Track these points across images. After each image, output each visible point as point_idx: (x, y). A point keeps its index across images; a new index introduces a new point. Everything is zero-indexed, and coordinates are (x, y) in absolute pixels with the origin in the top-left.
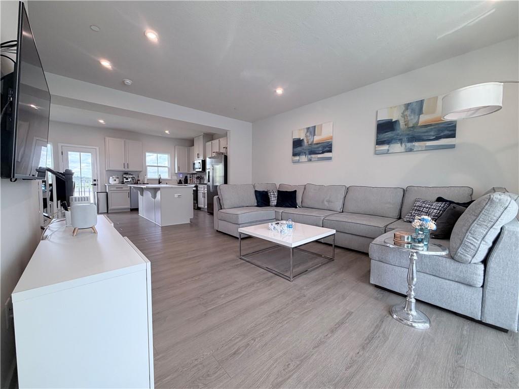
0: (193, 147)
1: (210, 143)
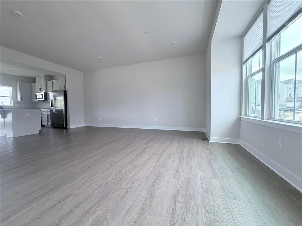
1: (51, 82)
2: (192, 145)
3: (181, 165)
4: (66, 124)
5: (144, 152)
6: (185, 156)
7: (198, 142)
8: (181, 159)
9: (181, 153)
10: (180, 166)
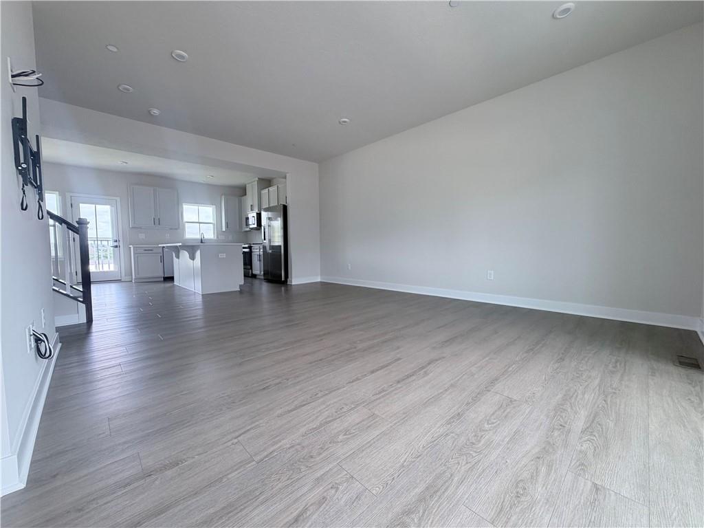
0: (244, 197)
1: (266, 191)
2: (621, 379)
3: (550, 467)
4: (287, 276)
5: (422, 372)
6: (579, 424)
7: (653, 372)
8: (556, 433)
9: (559, 409)
10: (543, 469)
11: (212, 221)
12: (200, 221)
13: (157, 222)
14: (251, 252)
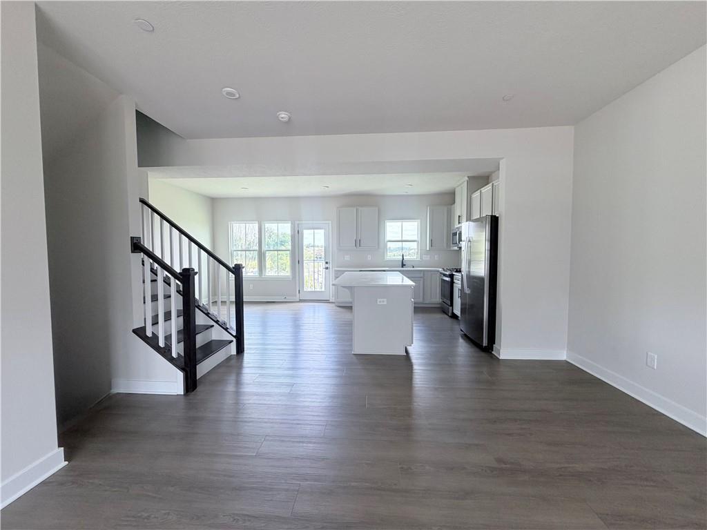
4: (492, 341)
11: (415, 238)
12: (404, 239)
13: (358, 243)
14: (452, 283)
